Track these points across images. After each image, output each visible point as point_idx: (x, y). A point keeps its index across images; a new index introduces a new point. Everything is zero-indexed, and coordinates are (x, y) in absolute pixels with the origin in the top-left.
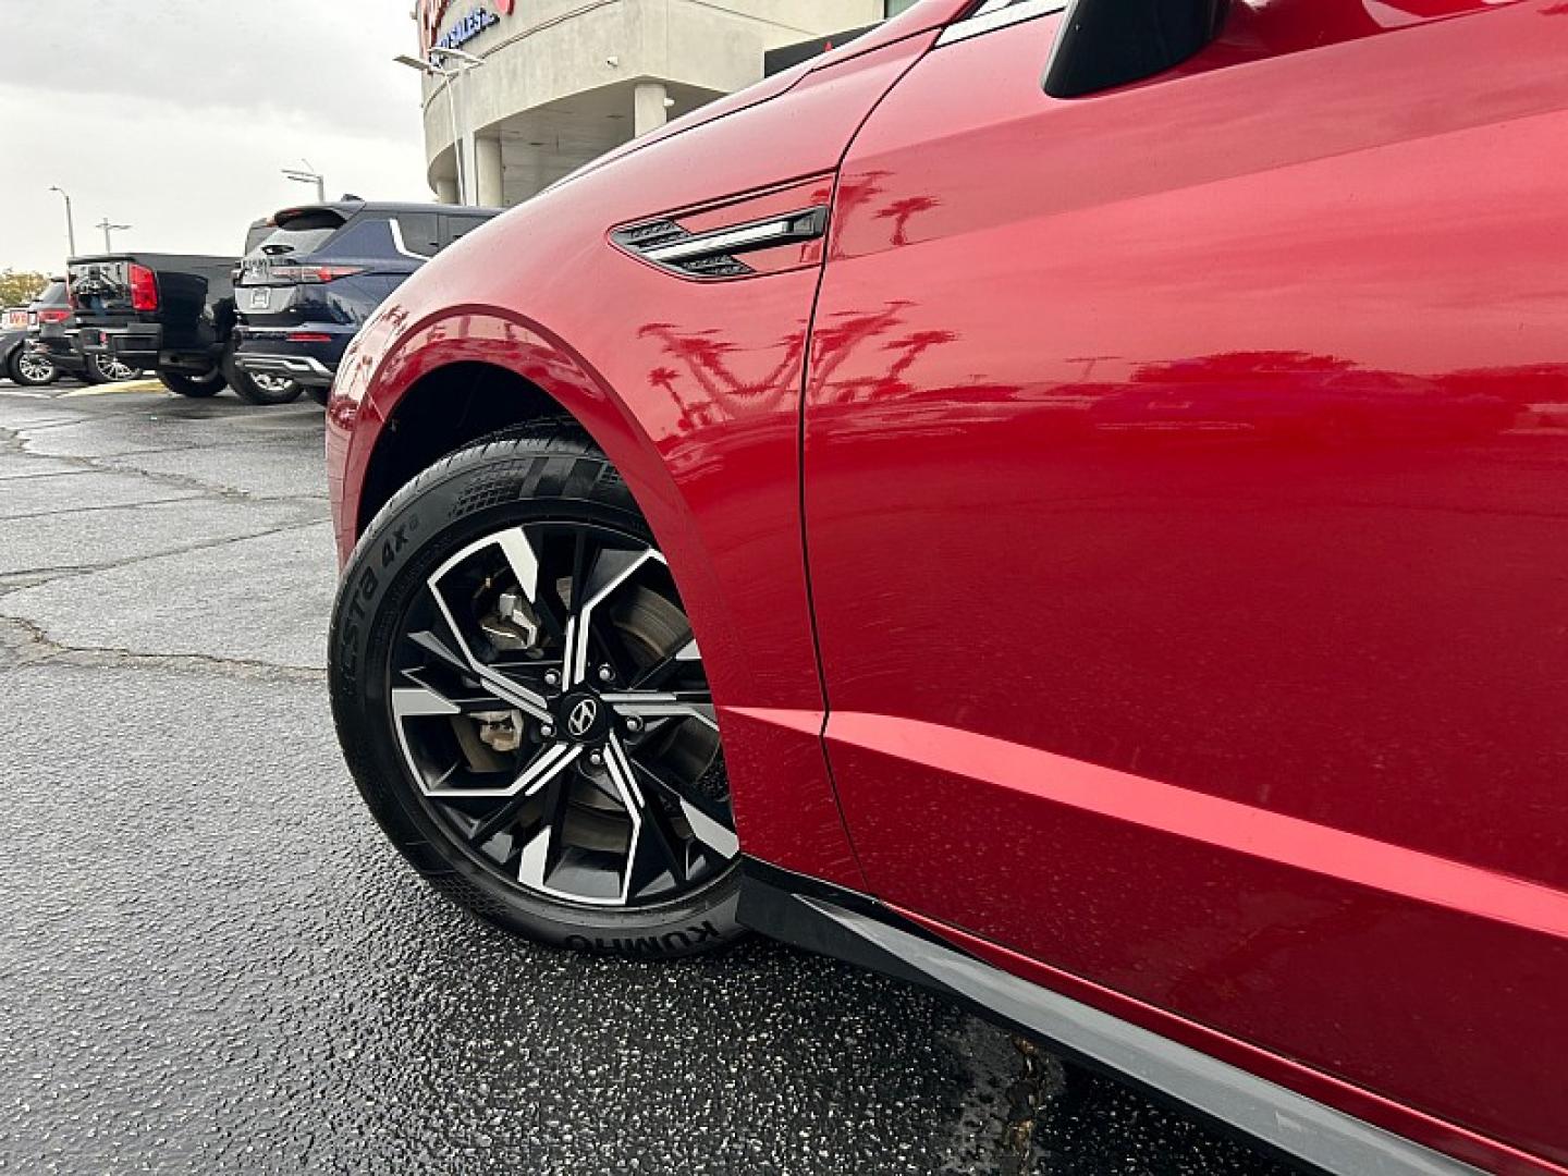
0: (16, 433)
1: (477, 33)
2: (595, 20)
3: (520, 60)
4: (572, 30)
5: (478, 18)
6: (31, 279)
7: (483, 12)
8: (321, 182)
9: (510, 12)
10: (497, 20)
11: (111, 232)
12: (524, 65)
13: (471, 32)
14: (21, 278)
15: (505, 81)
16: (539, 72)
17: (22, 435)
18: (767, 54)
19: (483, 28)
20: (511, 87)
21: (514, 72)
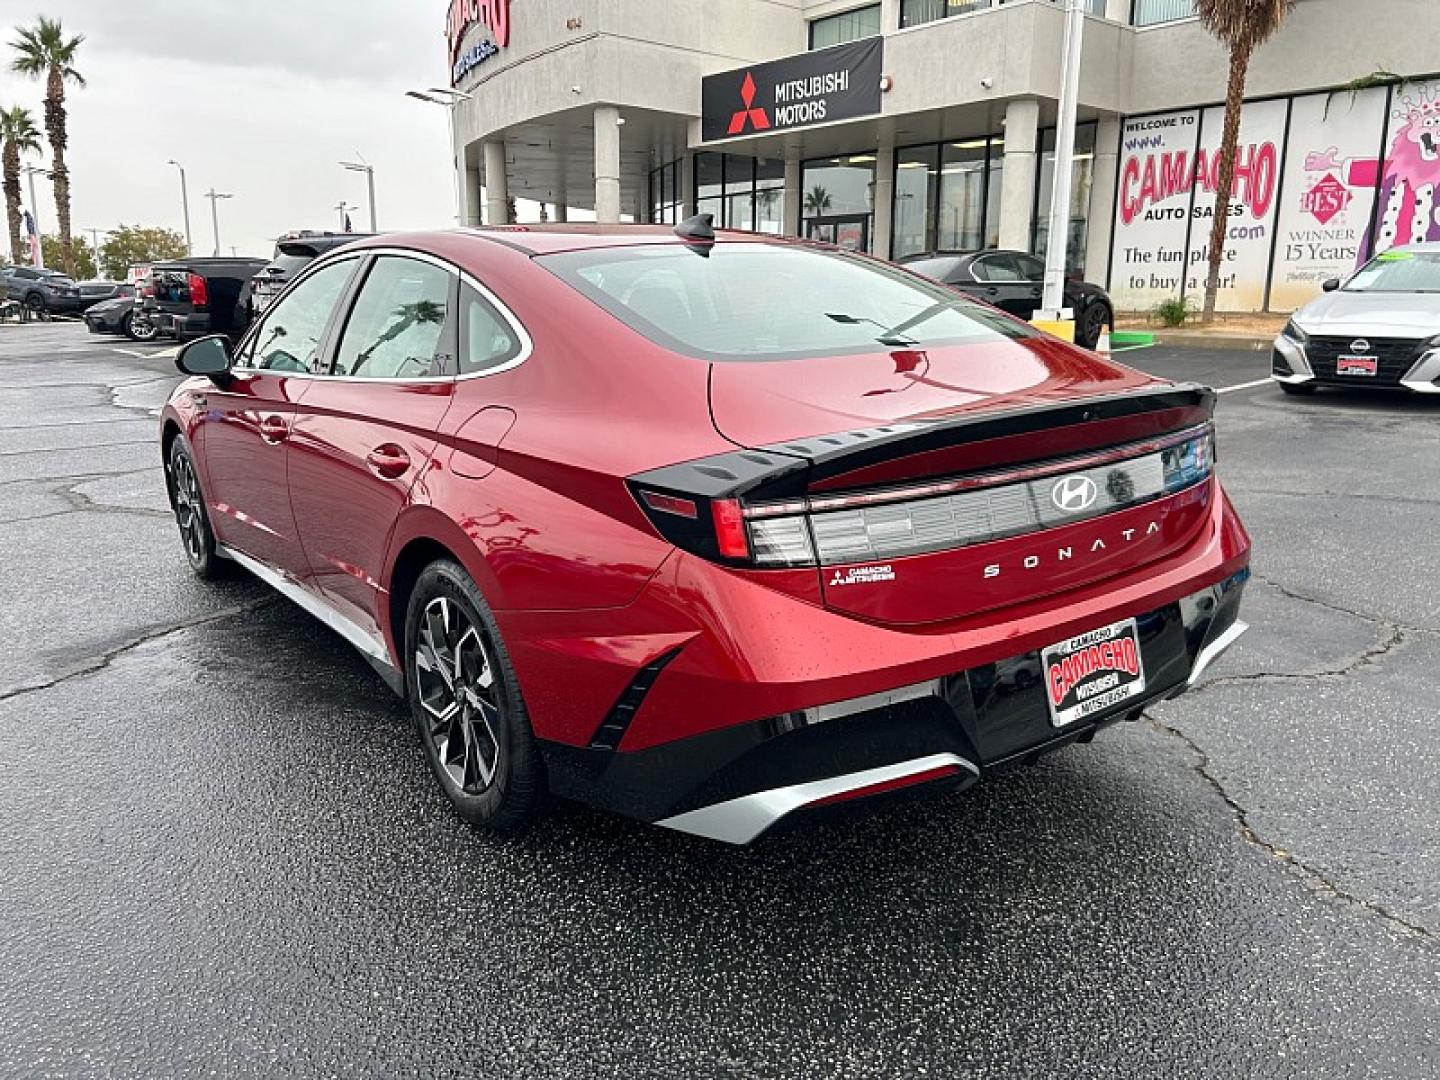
0: (112, 388)
1: (483, 60)
2: (565, 56)
3: (513, 84)
4: (548, 63)
5: (483, 48)
6: (156, 233)
7: (487, 43)
8: (370, 171)
9: (506, 45)
10: (497, 50)
11: (217, 199)
12: (516, 87)
13: (479, 58)
14: (148, 233)
15: (502, 100)
16: (525, 95)
17: (115, 391)
18: (704, 80)
19: (488, 56)
20: (506, 105)
21: (509, 95)
